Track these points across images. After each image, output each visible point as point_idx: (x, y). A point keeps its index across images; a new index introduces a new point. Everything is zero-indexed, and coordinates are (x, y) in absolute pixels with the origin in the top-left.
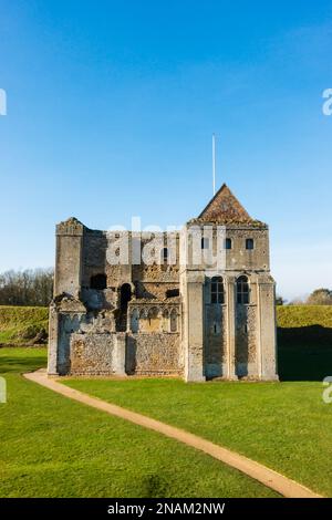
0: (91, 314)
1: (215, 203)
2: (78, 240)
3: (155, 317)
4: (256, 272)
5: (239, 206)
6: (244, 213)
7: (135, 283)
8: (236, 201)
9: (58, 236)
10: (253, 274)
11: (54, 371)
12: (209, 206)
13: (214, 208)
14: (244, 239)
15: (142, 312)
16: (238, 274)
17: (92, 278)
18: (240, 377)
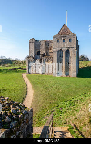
0: (35, 60)
1: (62, 30)
2: (34, 43)
3: (49, 61)
4: (72, 48)
5: (69, 30)
6: (70, 32)
7: (47, 53)
8: (68, 28)
9: (29, 43)
10: (71, 49)
11: (28, 73)
12: (60, 31)
13: (62, 31)
14: (69, 39)
15: (46, 60)
16: (66, 49)
17: (37, 52)
18: (66, 76)
